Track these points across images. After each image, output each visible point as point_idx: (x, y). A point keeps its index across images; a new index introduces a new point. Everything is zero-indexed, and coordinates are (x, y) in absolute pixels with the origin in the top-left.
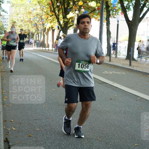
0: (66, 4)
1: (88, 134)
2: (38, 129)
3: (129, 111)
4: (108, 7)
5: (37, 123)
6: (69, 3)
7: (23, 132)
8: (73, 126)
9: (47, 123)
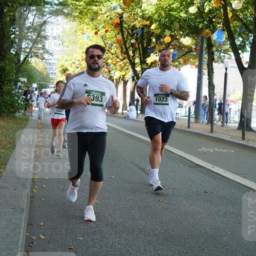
0: (145, 41)
1: (161, 247)
2: (81, 239)
3: (233, 213)
4: (210, 45)
5: (81, 228)
6: (151, 40)
7: (57, 243)
8: (138, 234)
9: (97, 229)
